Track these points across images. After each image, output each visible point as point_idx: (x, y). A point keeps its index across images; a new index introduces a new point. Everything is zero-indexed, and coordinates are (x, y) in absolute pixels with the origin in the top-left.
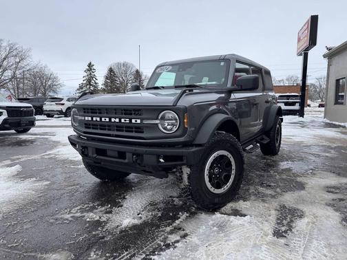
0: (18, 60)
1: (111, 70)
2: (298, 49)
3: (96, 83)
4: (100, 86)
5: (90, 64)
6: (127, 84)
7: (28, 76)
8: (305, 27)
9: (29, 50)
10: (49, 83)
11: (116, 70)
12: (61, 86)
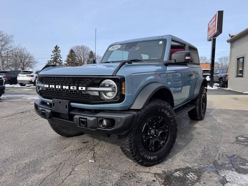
0: (3, 43)
1: (72, 51)
2: (208, 36)
3: (61, 61)
4: (64, 62)
5: (57, 46)
6: (84, 61)
7: (11, 55)
8: (214, 20)
9: (12, 36)
10: (27, 61)
11: (76, 51)
12: (36, 63)
